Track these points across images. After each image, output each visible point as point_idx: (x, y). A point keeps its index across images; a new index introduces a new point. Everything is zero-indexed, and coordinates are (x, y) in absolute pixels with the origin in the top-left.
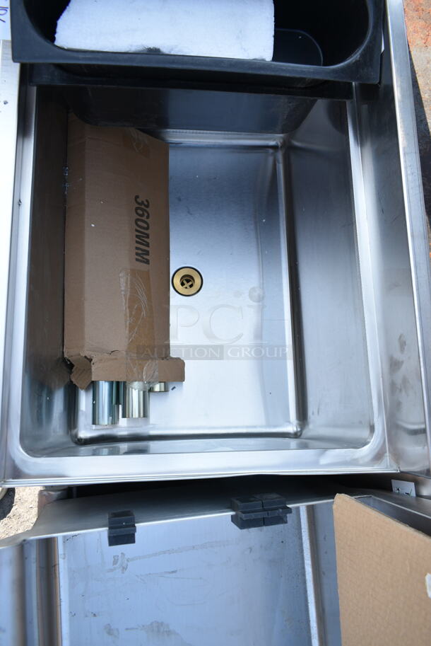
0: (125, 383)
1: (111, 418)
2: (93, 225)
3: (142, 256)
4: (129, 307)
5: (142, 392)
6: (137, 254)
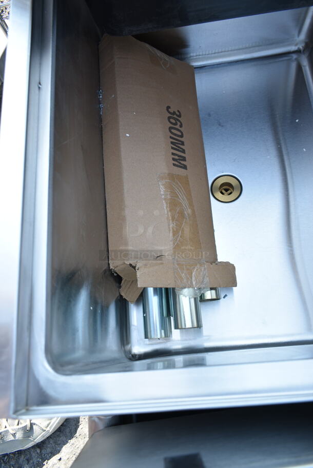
0: (174, 289)
1: (163, 331)
2: (128, 135)
3: (179, 161)
4: (170, 210)
5: (193, 300)
6: (174, 159)
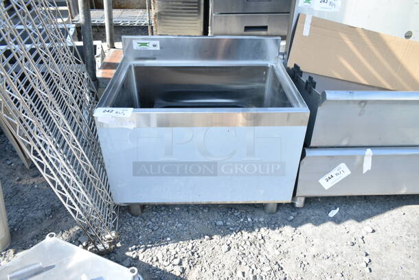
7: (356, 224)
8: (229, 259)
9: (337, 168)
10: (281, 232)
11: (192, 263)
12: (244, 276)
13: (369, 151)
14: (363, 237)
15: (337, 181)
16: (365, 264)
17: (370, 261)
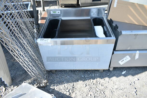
7: (132, 77)
8: (86, 90)
9: (126, 57)
10: (104, 80)
11: (73, 91)
12: (91, 96)
13: (138, 52)
14: (134, 82)
15: (125, 62)
16: (135, 92)
17: (137, 91)
